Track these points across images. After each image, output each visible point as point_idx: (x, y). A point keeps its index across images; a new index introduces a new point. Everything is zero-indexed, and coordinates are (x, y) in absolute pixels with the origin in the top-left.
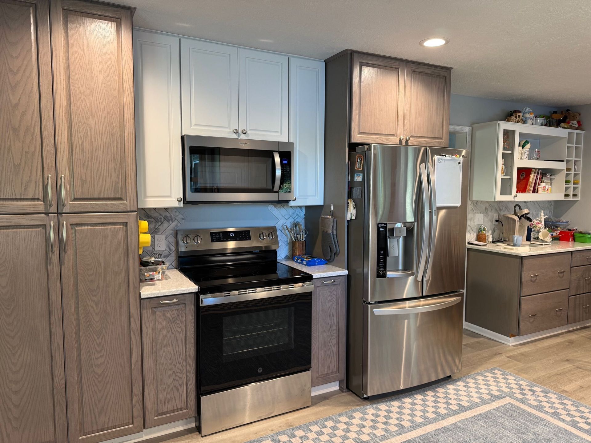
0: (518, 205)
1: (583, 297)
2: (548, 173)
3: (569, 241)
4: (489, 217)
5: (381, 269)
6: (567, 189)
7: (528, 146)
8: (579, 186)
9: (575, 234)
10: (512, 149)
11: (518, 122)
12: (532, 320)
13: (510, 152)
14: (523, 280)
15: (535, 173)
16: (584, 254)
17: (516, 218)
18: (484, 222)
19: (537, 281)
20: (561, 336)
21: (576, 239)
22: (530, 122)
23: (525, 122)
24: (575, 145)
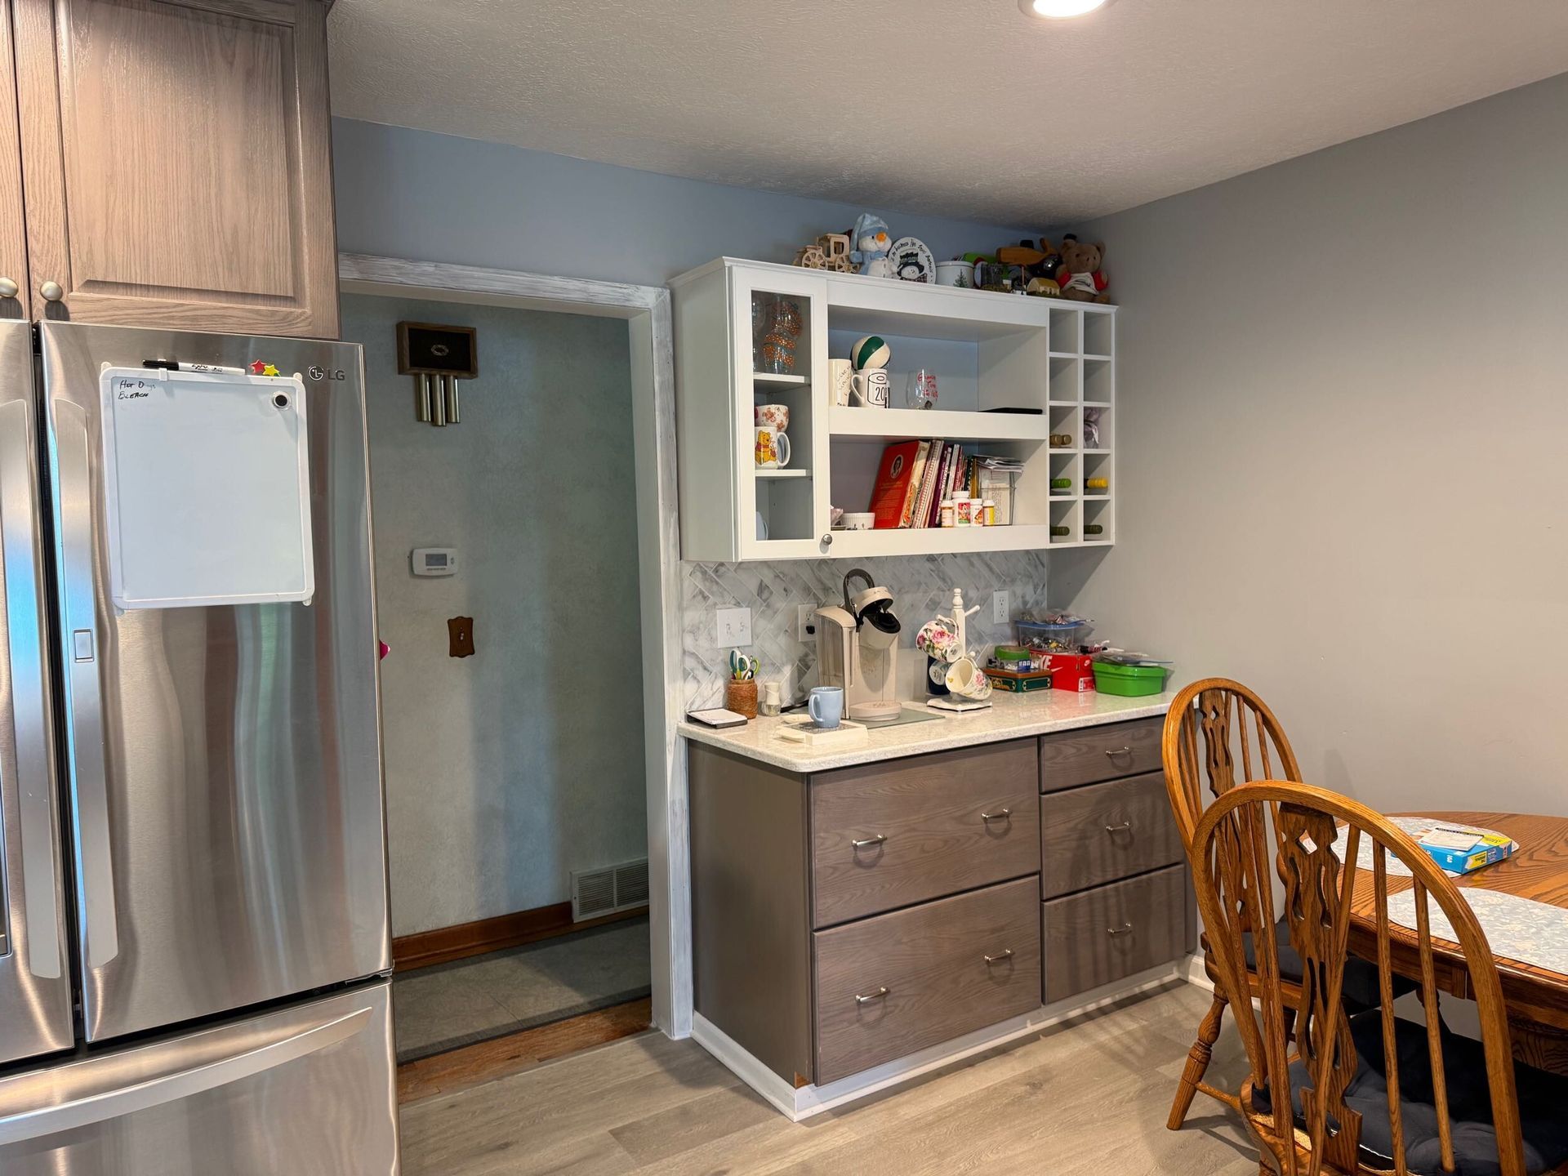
0: (859, 573)
1: (1105, 897)
2: (993, 455)
3: (1076, 689)
4: (779, 618)
6: (1057, 510)
7: (880, 356)
8: (1111, 496)
9: (1097, 667)
11: (832, 268)
12: (871, 1015)
13: (800, 379)
14: (817, 864)
15: (929, 457)
16: (1097, 740)
17: (846, 620)
18: (754, 636)
19: (884, 861)
20: (1020, 1051)
21: (1100, 680)
22: (879, 267)
23: (858, 267)
24: (1080, 356)
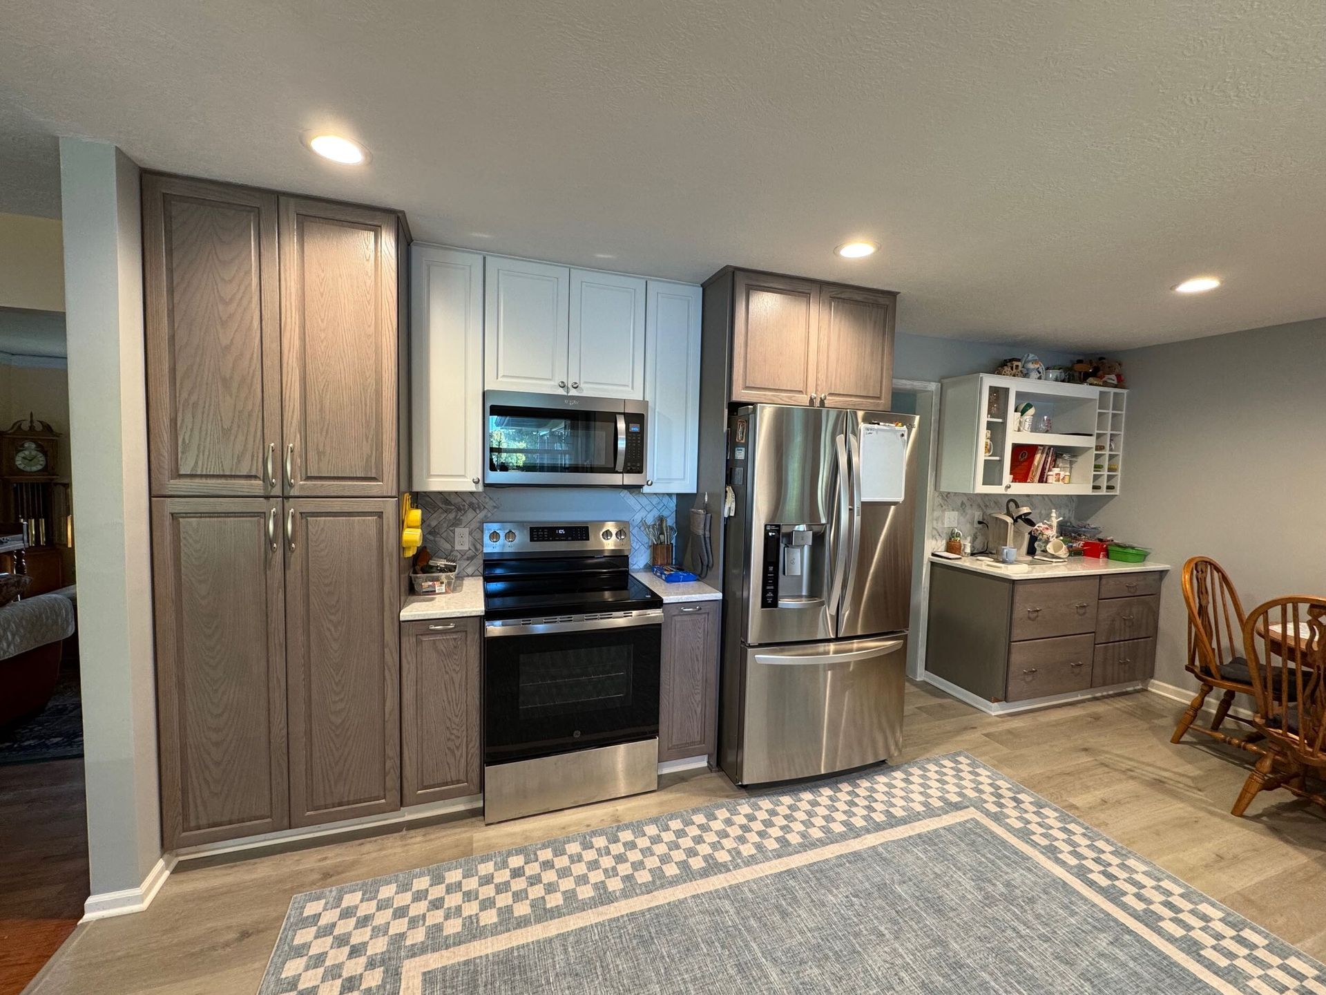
0: (1014, 501)
1: (1120, 647)
2: (1066, 453)
3: (1099, 558)
4: (968, 516)
5: (770, 594)
6: (1096, 478)
7: (1032, 411)
8: (1119, 473)
9: (1110, 548)
10: (1004, 416)
11: (1014, 376)
12: (1029, 678)
13: (1000, 420)
14: (1015, 616)
15: (1042, 453)
16: (1122, 579)
17: (1009, 520)
18: (958, 523)
19: (1039, 618)
20: (1079, 705)
21: (1111, 554)
22: (1034, 375)
23: (1026, 375)
24: (1111, 411)
